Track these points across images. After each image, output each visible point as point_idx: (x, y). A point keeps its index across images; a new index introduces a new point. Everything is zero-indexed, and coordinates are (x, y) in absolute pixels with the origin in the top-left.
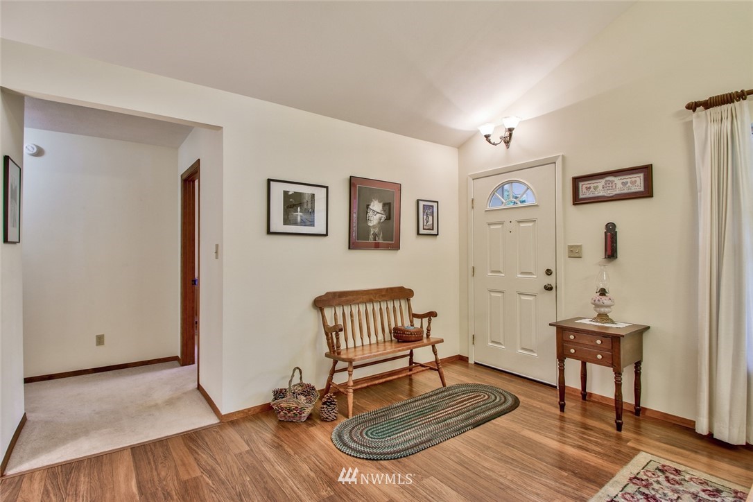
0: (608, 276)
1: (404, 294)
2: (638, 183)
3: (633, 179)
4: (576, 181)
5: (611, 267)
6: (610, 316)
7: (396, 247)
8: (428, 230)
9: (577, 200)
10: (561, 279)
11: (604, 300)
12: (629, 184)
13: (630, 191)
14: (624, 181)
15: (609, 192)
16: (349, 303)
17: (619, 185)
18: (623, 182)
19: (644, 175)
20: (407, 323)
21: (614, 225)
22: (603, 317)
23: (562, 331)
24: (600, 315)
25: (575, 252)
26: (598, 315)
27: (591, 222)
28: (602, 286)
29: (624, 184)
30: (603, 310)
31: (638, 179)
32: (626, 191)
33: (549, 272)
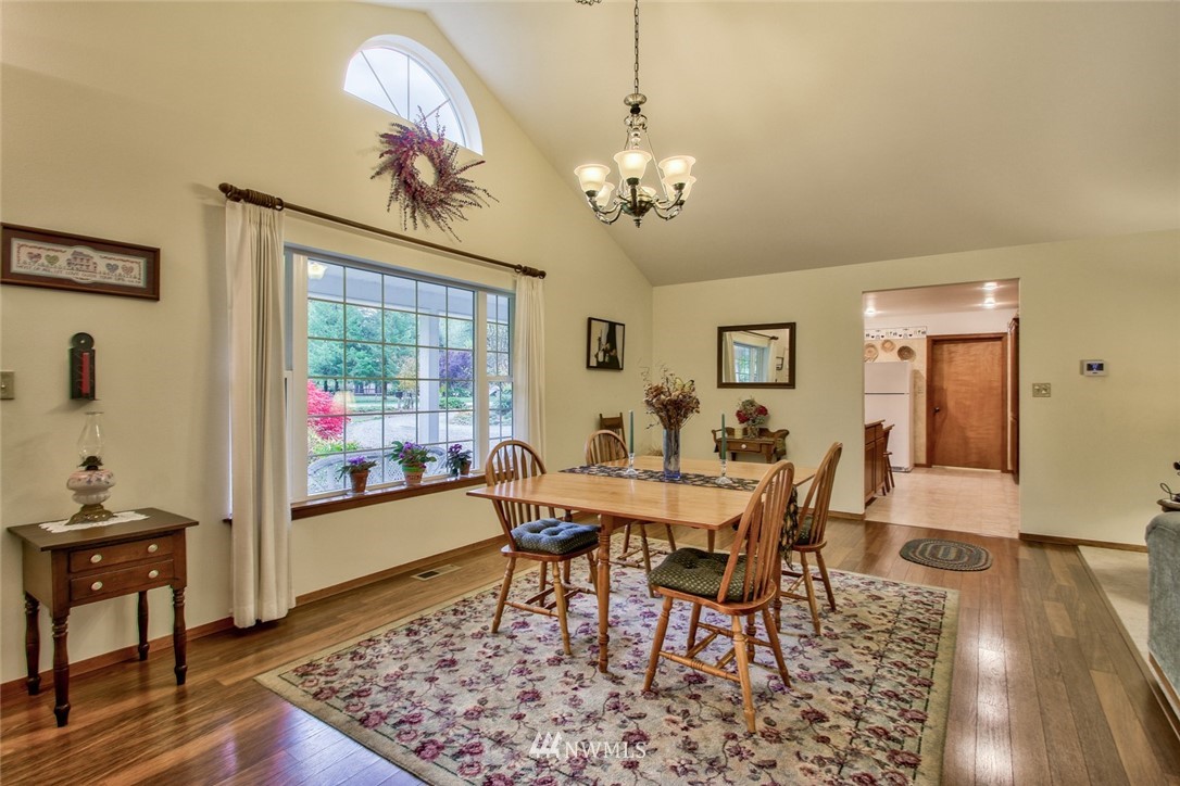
2: (136, 272)
3: (128, 265)
4: (6, 233)
6: (107, 506)
9: (6, 275)
11: (95, 477)
12: (120, 271)
13: (120, 282)
14: (112, 262)
15: (80, 275)
17: (101, 267)
18: (108, 265)
19: (148, 262)
21: (89, 339)
24: (86, 508)
26: (83, 509)
28: (87, 453)
29: (112, 268)
30: (93, 498)
31: (135, 266)
32: (113, 281)
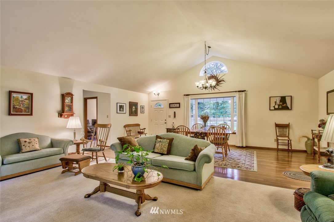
0: (174, 120)
1: (138, 125)
4: (170, 104)
5: (175, 119)
7: (137, 115)
8: (142, 112)
9: (170, 107)
10: (167, 121)
11: (174, 124)
13: (177, 107)
15: (174, 106)
16: (130, 127)
17: (176, 105)
19: (179, 104)
20: (139, 131)
21: (175, 112)
22: (173, 127)
23: (167, 129)
25: (170, 116)
27: (172, 111)
28: (173, 122)
33: (166, 120)
